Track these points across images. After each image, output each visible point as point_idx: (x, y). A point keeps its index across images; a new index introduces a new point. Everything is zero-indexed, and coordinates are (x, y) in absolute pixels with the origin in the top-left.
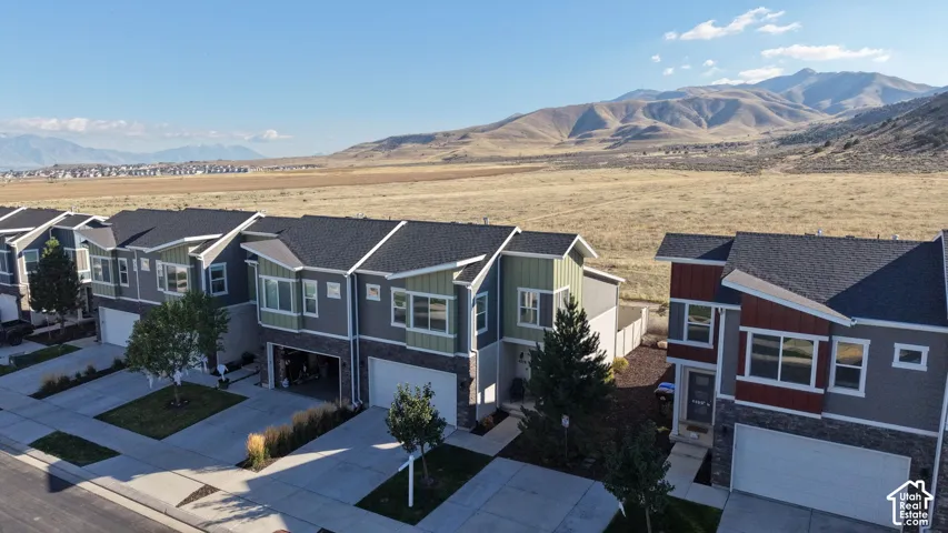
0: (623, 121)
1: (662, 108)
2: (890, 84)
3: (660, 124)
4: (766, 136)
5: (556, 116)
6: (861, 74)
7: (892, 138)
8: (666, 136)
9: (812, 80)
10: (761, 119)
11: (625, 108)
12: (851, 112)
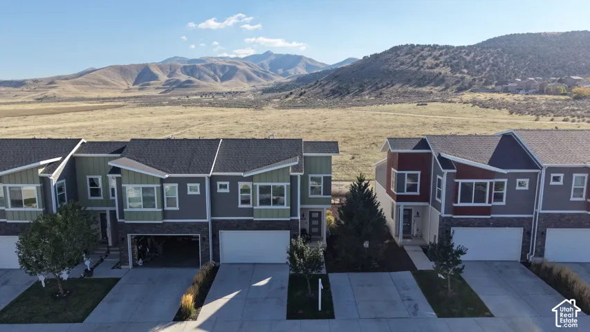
0: (169, 76)
1: (192, 68)
2: (309, 62)
3: (192, 79)
4: (253, 88)
5: (123, 71)
6: (296, 56)
7: (321, 90)
8: (197, 86)
9: (273, 58)
10: (249, 79)
11: (169, 67)
12: (293, 76)
